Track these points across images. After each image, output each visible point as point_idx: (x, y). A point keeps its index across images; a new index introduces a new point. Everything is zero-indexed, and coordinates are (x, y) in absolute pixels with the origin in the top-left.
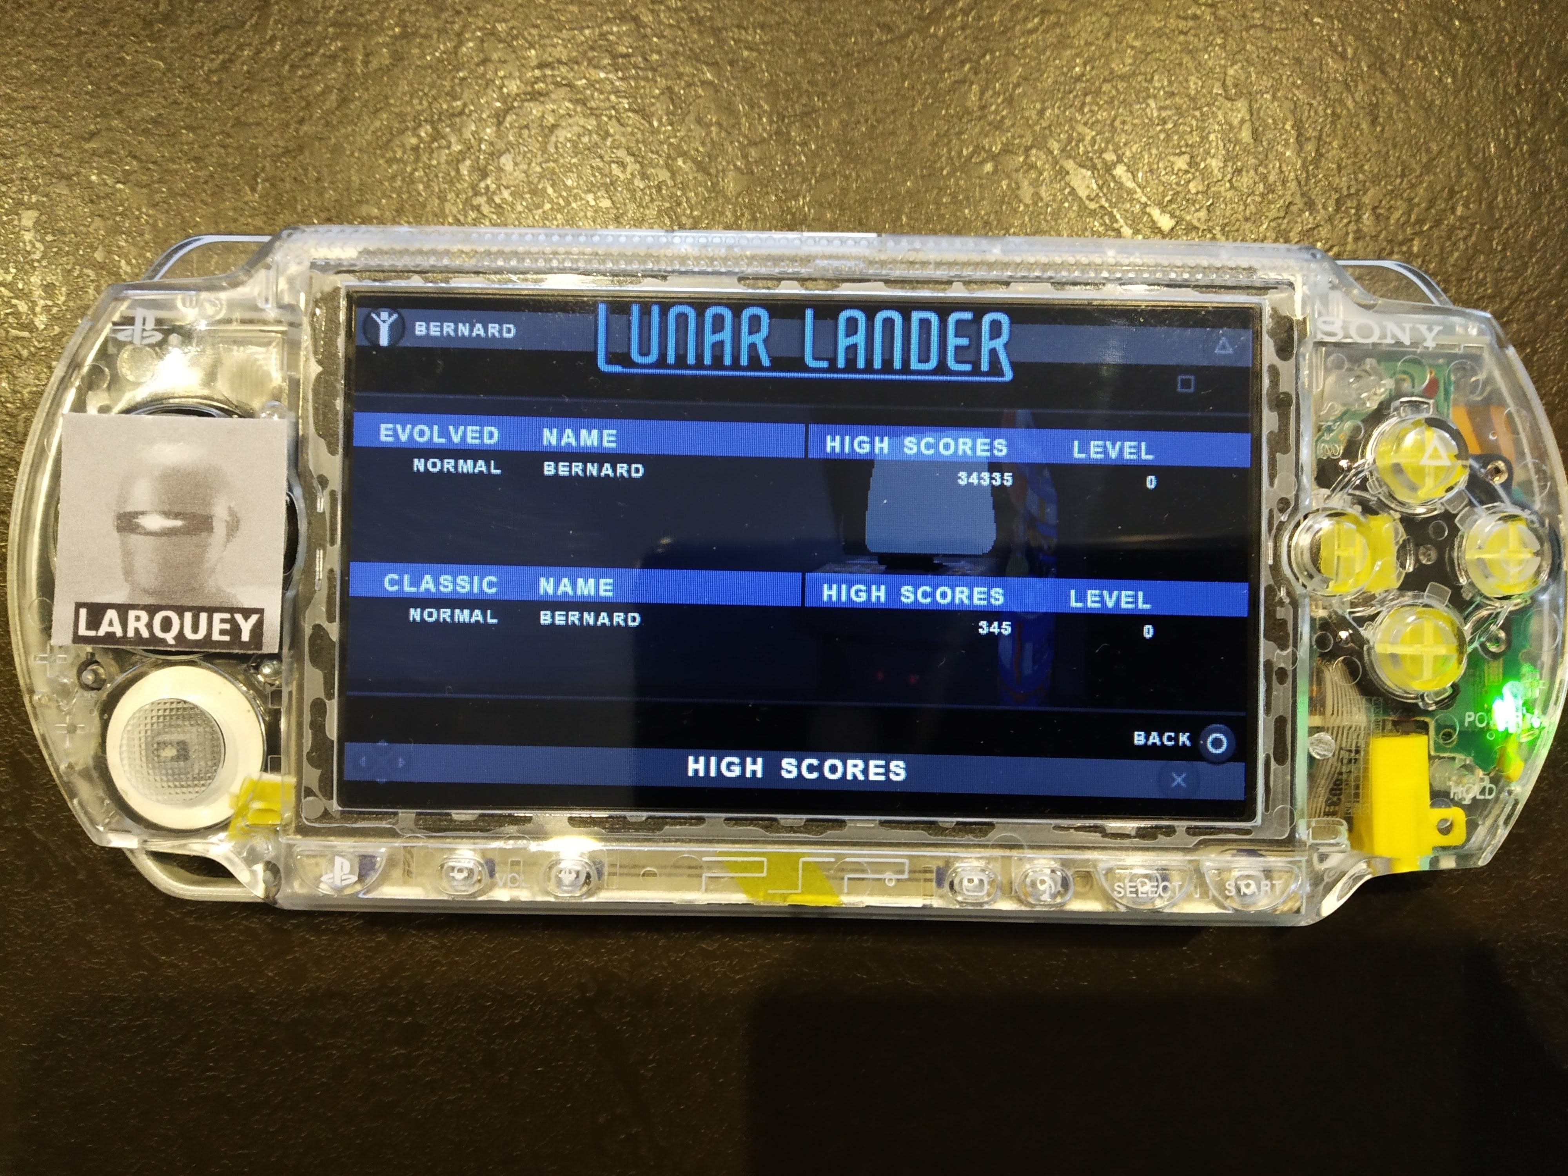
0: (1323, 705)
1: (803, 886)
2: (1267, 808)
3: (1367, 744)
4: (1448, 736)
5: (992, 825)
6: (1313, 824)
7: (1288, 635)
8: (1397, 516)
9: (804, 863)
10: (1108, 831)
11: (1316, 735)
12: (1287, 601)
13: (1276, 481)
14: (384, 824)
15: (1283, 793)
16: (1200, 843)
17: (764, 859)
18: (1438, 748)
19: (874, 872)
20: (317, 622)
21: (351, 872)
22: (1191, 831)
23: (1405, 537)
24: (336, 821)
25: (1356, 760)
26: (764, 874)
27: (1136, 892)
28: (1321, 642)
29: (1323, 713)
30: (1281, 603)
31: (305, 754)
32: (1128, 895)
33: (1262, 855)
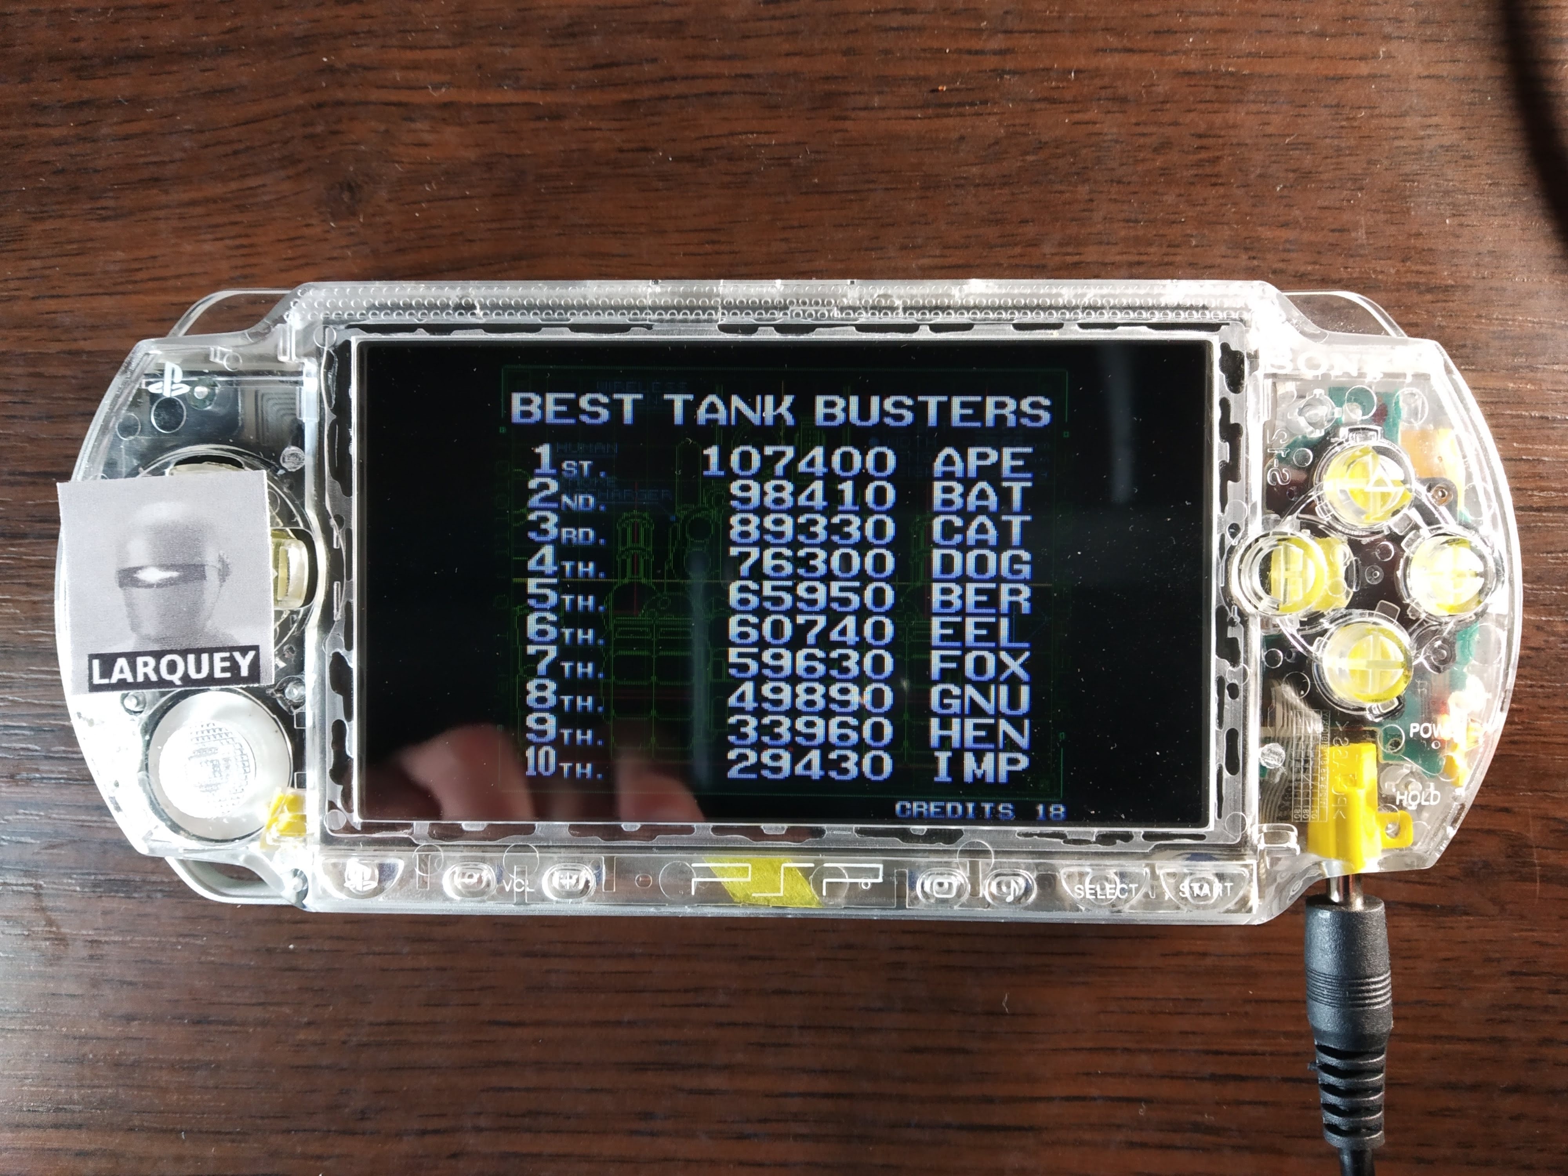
0: (1273, 718)
1: (785, 889)
2: (1220, 816)
3: (1316, 755)
4: (1397, 744)
5: (959, 833)
6: (1265, 829)
7: (1239, 652)
8: (1345, 538)
9: (786, 868)
10: (1069, 838)
11: (1267, 746)
12: (1237, 619)
13: (1227, 508)
14: (402, 834)
15: (1235, 801)
16: (1156, 847)
17: (749, 865)
18: (1387, 756)
19: (850, 877)
20: (338, 650)
21: (372, 878)
22: (1148, 837)
23: (1353, 558)
24: (357, 832)
25: (1305, 769)
26: (749, 879)
27: (1095, 894)
28: (1271, 658)
29: (1273, 724)
30: (1232, 623)
31: (328, 771)
32: (1088, 896)
33: (1217, 860)
